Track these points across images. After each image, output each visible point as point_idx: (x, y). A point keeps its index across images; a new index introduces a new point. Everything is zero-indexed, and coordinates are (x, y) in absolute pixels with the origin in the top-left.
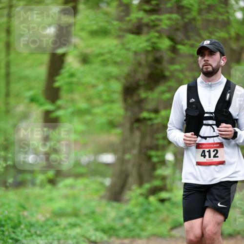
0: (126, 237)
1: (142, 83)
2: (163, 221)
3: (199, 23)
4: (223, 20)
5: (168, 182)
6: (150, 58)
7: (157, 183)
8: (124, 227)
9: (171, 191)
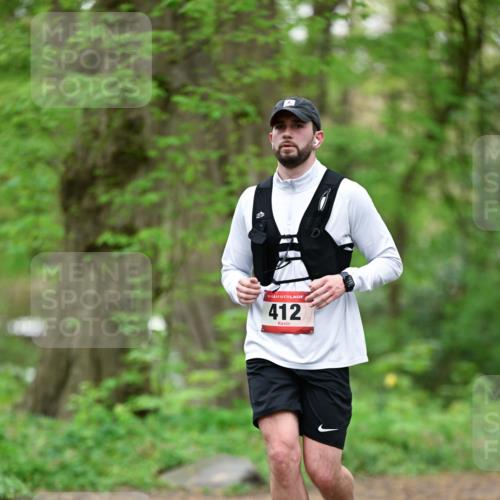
0: (67, 489)
1: (99, 172)
2: (144, 456)
3: (217, 51)
4: (267, 44)
5: (154, 375)
6: (117, 122)
7: (130, 377)
8: (63, 467)
9: (159, 393)
